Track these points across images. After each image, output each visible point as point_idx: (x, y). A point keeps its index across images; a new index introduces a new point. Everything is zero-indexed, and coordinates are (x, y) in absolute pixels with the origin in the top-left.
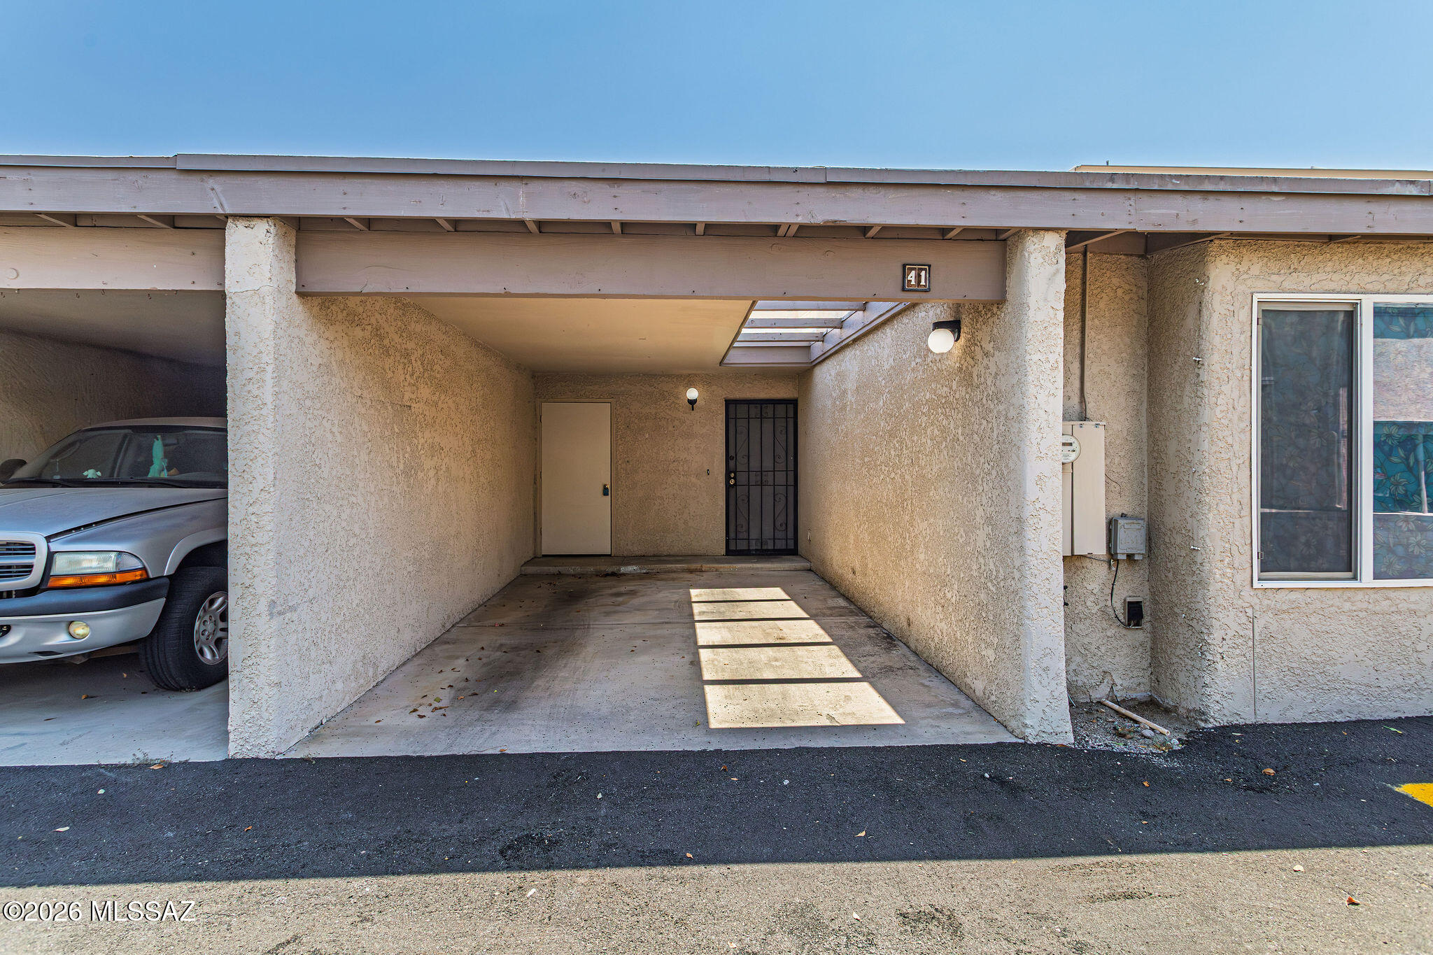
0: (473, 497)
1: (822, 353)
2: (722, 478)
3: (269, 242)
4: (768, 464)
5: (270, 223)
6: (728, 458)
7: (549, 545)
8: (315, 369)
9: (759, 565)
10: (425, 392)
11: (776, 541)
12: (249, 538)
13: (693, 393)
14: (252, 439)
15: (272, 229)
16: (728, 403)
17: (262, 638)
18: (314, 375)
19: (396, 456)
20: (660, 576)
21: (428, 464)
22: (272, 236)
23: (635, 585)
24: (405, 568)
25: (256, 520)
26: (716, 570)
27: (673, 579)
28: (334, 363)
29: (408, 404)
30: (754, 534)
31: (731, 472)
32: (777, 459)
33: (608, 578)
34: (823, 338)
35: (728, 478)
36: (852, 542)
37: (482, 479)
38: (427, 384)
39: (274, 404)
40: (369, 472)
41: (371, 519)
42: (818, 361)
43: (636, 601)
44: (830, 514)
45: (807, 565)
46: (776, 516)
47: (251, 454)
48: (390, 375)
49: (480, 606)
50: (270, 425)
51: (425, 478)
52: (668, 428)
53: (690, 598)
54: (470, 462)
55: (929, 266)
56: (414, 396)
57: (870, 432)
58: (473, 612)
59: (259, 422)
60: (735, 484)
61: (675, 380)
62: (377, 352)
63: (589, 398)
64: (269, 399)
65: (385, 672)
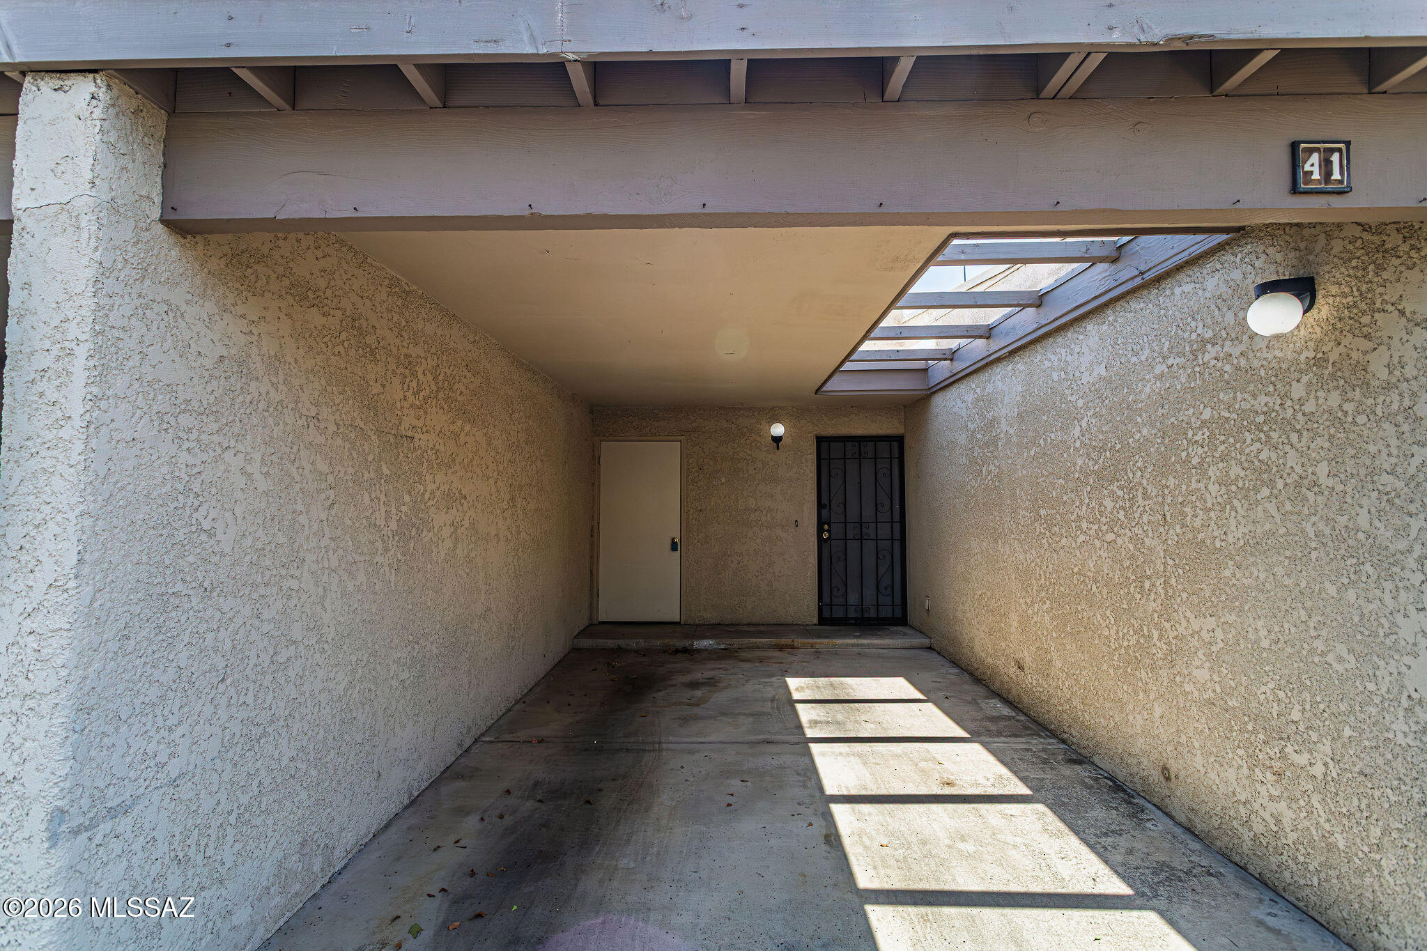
0: (510, 560)
1: (950, 374)
2: (813, 530)
3: (94, 116)
4: (868, 513)
5: (99, 81)
6: (820, 506)
7: (608, 611)
8: (209, 363)
9: (865, 641)
10: (438, 418)
11: (880, 608)
12: (21, 681)
13: (778, 430)
14: (41, 484)
15: (102, 93)
16: (820, 440)
17: (31, 887)
18: (206, 374)
19: (383, 509)
20: (744, 655)
21: (441, 518)
22: (101, 106)
23: (714, 669)
24: (396, 676)
25: (35, 646)
26: (812, 647)
27: (761, 660)
28: (257, 359)
29: (410, 434)
30: (853, 598)
31: (825, 523)
32: (880, 508)
33: (679, 655)
34: (952, 356)
35: (820, 530)
36: (1015, 624)
37: (523, 535)
38: (442, 408)
39: (87, 417)
40: (328, 535)
41: (329, 610)
42: (939, 387)
43: (720, 698)
44: (967, 581)
45: (926, 641)
46: (880, 576)
47: (37, 514)
48: (376, 389)
49: (517, 702)
50: (75, 458)
51: (435, 539)
52: (748, 471)
53: (790, 693)
54: (508, 514)
55: (1348, 144)
56: (419, 424)
57: (1050, 474)
58: (506, 713)
59: (54, 453)
60: (829, 538)
61: (756, 413)
62: (352, 352)
63: (655, 435)
64: (77, 408)
65: (348, 853)
